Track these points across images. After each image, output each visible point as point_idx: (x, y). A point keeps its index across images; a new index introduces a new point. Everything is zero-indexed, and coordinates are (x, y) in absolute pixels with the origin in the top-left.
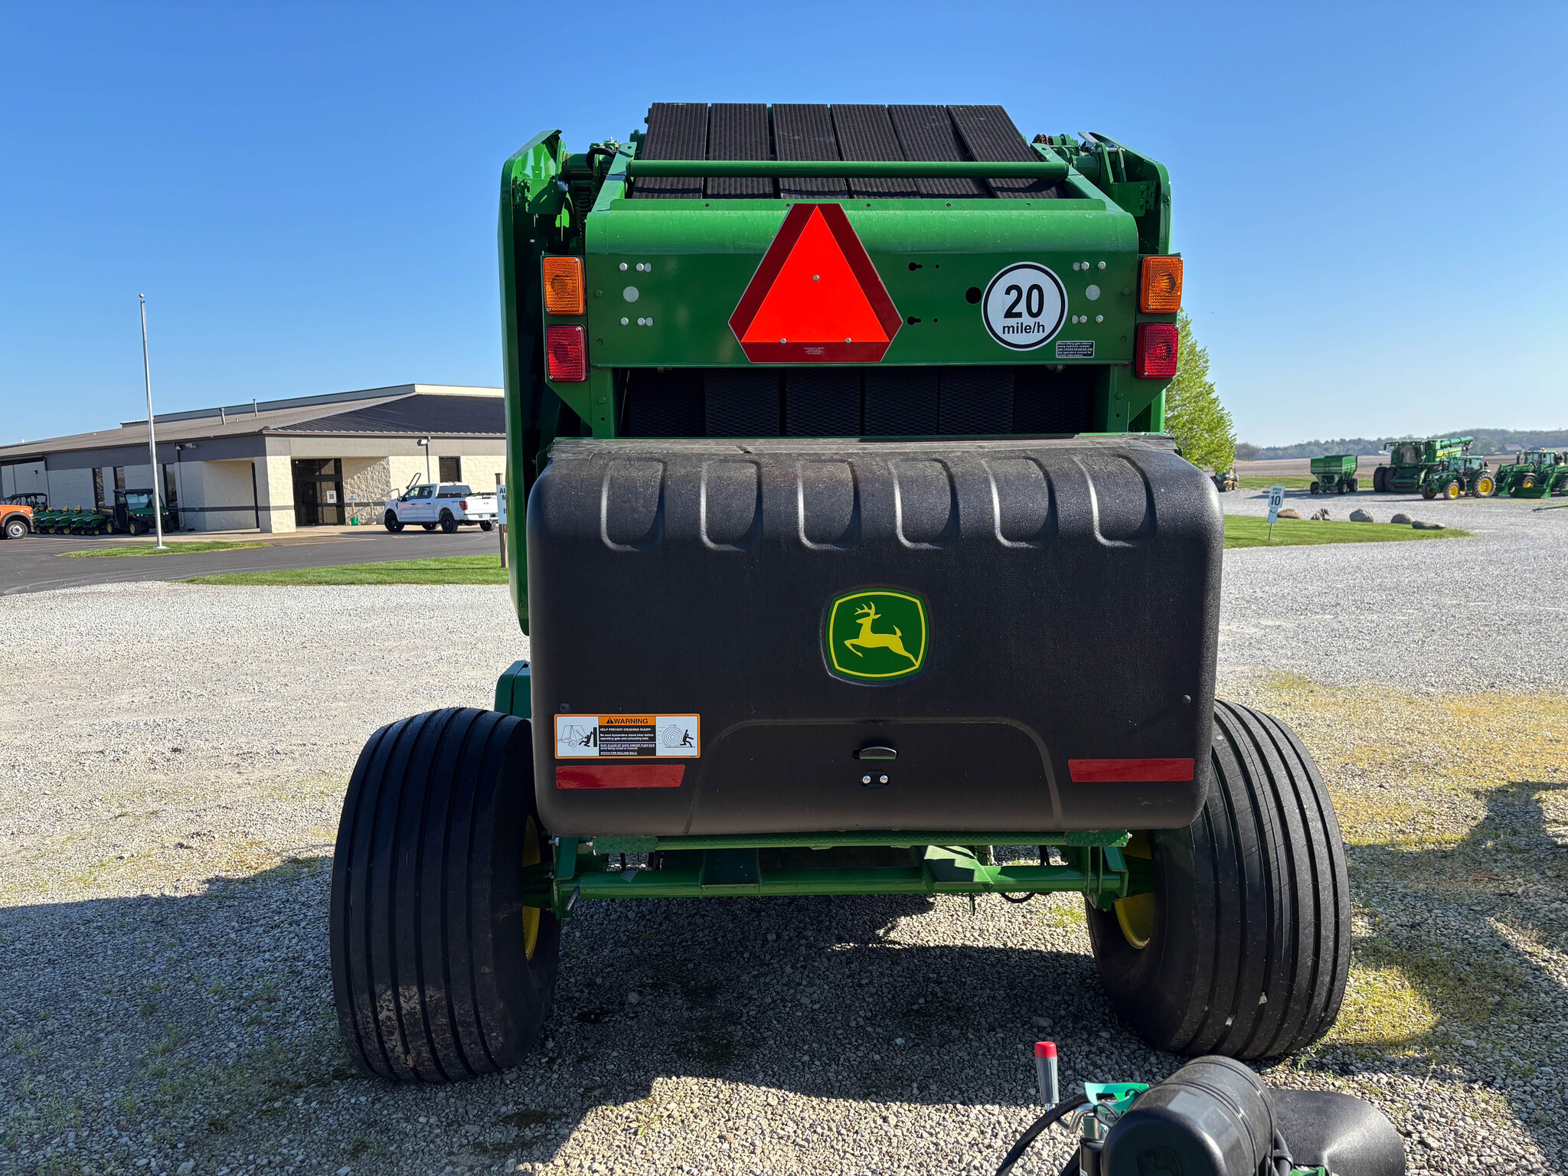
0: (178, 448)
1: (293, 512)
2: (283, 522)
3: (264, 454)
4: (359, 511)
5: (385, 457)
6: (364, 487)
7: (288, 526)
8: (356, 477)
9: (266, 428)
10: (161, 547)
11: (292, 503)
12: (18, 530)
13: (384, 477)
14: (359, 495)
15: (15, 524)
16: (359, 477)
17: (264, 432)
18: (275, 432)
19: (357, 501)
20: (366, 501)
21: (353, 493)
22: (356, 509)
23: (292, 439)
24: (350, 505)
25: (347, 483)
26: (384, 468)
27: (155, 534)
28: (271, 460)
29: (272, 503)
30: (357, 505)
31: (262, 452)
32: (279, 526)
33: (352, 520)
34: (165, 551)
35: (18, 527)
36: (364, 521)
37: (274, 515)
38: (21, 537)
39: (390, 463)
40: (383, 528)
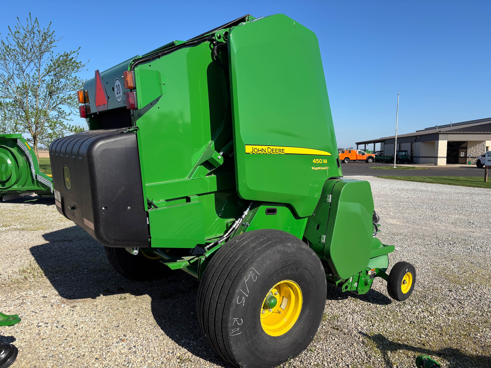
0: (415, 138)
1: (446, 159)
2: (442, 162)
3: (438, 140)
4: (472, 160)
5: (484, 141)
6: (475, 151)
7: (444, 164)
8: (472, 148)
9: (440, 131)
10: (395, 167)
11: (446, 156)
12: (370, 161)
13: (483, 148)
14: (472, 154)
15: (370, 159)
16: (473, 148)
17: (439, 133)
18: (443, 133)
19: (472, 156)
20: (475, 156)
21: (470, 153)
22: (470, 159)
23: (449, 135)
24: (468, 157)
25: (468, 150)
26: (483, 145)
27: (394, 163)
28: (440, 142)
29: (439, 156)
30: (471, 157)
31: (438, 139)
32: (440, 163)
33: (469, 163)
34: (396, 168)
35: (371, 160)
36: (473, 163)
37: (439, 160)
38: (371, 163)
39: (486, 143)
40: (475, 166)
